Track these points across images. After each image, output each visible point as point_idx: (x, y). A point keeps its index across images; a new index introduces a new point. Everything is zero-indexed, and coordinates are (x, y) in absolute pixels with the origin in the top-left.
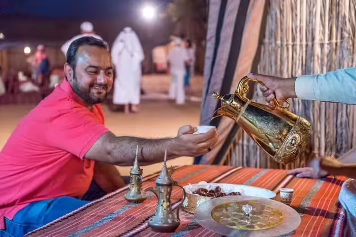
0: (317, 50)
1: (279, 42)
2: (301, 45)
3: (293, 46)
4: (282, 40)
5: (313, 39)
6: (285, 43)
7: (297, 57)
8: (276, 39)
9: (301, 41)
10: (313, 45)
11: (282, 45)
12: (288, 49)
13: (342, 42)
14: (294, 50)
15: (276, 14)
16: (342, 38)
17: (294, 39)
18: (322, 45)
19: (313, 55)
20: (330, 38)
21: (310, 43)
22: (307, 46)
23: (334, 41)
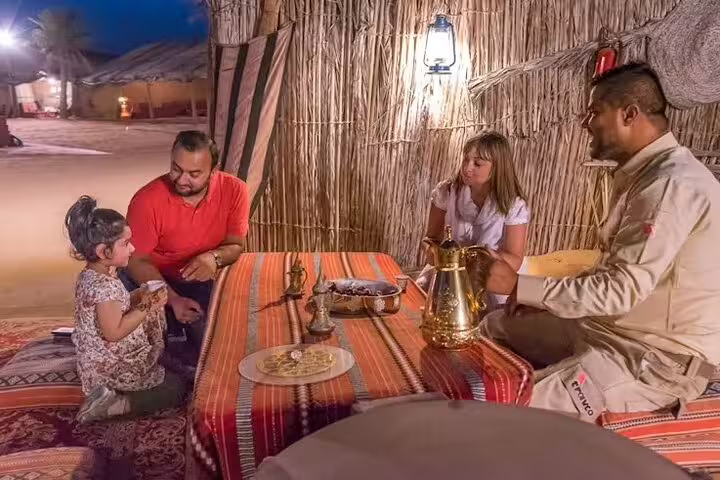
0: (333, 131)
1: (295, 121)
2: (317, 125)
3: (309, 126)
4: (298, 120)
5: (329, 119)
6: (301, 122)
7: (313, 136)
8: (292, 119)
9: (317, 121)
10: (328, 125)
11: (298, 124)
12: (304, 128)
13: (354, 124)
14: (310, 130)
15: (292, 93)
16: (355, 119)
17: (310, 119)
18: (337, 126)
19: (328, 133)
20: (344, 119)
21: (325, 123)
22: (322, 125)
23: (348, 122)
